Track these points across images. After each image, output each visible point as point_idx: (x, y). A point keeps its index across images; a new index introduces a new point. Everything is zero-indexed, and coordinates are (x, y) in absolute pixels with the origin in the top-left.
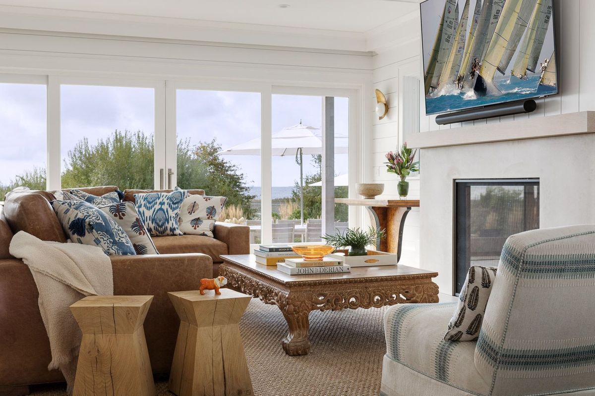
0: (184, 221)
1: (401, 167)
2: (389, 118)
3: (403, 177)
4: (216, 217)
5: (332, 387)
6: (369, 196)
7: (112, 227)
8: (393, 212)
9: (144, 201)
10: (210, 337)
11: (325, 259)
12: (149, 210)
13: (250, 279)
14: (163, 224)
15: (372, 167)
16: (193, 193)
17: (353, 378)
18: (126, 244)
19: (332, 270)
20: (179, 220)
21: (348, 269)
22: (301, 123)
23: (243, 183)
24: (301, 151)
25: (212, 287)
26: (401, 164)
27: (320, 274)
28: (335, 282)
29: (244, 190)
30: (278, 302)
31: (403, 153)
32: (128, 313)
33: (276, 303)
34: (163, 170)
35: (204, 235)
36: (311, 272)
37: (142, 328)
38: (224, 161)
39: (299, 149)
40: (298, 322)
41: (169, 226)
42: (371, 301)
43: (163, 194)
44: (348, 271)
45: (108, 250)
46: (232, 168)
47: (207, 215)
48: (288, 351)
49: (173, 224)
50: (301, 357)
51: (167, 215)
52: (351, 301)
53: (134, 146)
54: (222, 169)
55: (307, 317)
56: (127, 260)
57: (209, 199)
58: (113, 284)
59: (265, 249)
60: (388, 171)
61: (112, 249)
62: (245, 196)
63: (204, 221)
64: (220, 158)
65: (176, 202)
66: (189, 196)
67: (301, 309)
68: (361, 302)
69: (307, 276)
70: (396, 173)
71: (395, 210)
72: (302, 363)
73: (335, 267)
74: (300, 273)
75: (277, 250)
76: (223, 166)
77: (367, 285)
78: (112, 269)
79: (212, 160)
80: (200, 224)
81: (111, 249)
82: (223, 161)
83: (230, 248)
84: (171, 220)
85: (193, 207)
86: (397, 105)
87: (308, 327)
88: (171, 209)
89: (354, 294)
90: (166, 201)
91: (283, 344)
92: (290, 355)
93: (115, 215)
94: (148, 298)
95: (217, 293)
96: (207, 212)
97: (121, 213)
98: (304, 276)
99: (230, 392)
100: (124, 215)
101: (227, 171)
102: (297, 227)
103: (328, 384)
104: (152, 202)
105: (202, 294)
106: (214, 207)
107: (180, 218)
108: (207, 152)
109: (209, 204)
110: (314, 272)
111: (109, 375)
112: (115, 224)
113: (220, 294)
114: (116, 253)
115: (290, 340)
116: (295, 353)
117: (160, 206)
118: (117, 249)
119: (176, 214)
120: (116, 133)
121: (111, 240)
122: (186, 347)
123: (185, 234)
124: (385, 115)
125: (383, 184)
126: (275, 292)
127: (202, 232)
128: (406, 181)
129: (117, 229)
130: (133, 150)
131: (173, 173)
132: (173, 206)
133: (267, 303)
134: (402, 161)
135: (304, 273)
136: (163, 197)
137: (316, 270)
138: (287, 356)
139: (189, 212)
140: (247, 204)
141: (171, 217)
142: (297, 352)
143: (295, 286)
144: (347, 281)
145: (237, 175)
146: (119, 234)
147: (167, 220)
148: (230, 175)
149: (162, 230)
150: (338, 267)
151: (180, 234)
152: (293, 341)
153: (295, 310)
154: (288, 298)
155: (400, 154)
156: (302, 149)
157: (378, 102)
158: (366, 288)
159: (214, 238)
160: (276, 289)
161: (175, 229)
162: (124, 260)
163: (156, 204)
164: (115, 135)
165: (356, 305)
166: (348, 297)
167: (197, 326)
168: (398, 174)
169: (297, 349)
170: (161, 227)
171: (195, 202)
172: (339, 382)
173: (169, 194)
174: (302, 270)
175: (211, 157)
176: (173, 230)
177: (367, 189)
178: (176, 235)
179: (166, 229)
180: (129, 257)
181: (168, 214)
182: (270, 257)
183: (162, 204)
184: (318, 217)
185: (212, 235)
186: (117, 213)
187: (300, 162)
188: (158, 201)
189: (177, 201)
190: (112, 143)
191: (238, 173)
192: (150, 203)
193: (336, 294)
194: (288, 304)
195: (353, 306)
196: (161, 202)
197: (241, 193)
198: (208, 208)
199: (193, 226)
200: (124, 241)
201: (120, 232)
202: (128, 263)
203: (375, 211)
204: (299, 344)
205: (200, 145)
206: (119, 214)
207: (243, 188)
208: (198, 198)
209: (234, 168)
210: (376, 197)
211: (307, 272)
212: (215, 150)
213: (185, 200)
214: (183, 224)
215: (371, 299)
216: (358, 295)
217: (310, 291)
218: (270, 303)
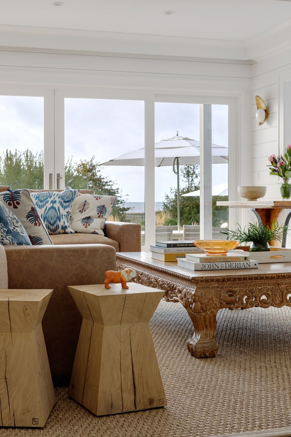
0: (75, 220)
1: (284, 170)
2: (270, 124)
3: (286, 179)
4: (106, 216)
5: (254, 396)
6: (251, 199)
7: (6, 215)
8: (276, 214)
9: (36, 199)
10: (118, 337)
11: (229, 255)
12: (41, 208)
13: (148, 276)
14: (55, 222)
15: (252, 171)
16: (83, 193)
17: (275, 385)
18: (21, 234)
19: (239, 266)
20: (71, 219)
21: (255, 265)
22: (177, 135)
23: (119, 197)
24: (178, 161)
25: (119, 280)
26: (284, 166)
27: (226, 270)
28: (245, 278)
29: (120, 203)
30: (182, 299)
31: (286, 156)
32: (25, 308)
33: (180, 300)
34: (52, 174)
35: (95, 233)
36: (217, 268)
37: (40, 326)
38: (102, 177)
39: (176, 159)
40: (205, 321)
41: (61, 224)
42: (284, 299)
43: (54, 193)
44: (255, 267)
45: (2, 239)
46: (109, 184)
47: (98, 214)
48: (193, 352)
49: (64, 222)
50: (209, 360)
51: (59, 214)
52: (261, 299)
53: (23, 164)
54: (99, 184)
55: (215, 316)
56: (24, 250)
57: (100, 198)
58: (7, 277)
59: (162, 245)
60: (271, 173)
61: (7, 239)
62: (121, 209)
63: (94, 219)
64: (98, 174)
65: (67, 201)
66: (79, 195)
67: (208, 308)
68: (273, 301)
69: (212, 271)
70: (279, 175)
71: (279, 212)
72: (211, 366)
73: (242, 263)
74: (204, 269)
75: (175, 246)
76: (101, 182)
77: (279, 281)
78: (6, 260)
79: (91, 176)
80: (91, 223)
81: (5, 239)
82: (100, 177)
83: (122, 246)
84: (62, 218)
85: (84, 206)
86: (278, 111)
87: (215, 327)
88: (63, 207)
89: (266, 291)
90: (58, 200)
91: (189, 345)
92: (196, 358)
93: (10, 204)
94: (46, 293)
95: (125, 287)
96: (98, 210)
97: (15, 202)
98: (209, 271)
99: (140, 402)
100: (18, 203)
101: (104, 186)
102: (174, 232)
103: (249, 392)
104: (44, 200)
105: (107, 288)
106: (104, 205)
107: (71, 217)
108: (87, 169)
109: (100, 203)
110: (220, 268)
111: (4, 380)
112: (10, 212)
113: (127, 288)
114: (10, 244)
115: (196, 341)
116: (203, 355)
117: (52, 204)
118: (12, 239)
119: (67, 213)
120: (7, 152)
121: (5, 229)
122: (89, 349)
123: (76, 232)
124: (265, 120)
125: (266, 187)
126: (179, 289)
127: (93, 231)
128: (289, 183)
129: (11, 218)
130: (22, 167)
131: (62, 178)
132: (64, 204)
133: (168, 301)
134: (285, 163)
135: (209, 269)
136: (54, 195)
137: (220, 265)
138: (194, 358)
139: (80, 211)
140: (123, 215)
141: (62, 215)
142: (204, 354)
143: (202, 281)
144: (258, 277)
145: (113, 190)
146: (13, 223)
147: (59, 218)
148: (107, 189)
149: (54, 228)
150: (245, 262)
151: (71, 233)
152: (200, 342)
153: (202, 309)
154: (194, 295)
155: (283, 157)
156: (179, 159)
157: (258, 108)
158: (278, 285)
159: (105, 236)
160: (179, 285)
161: (66, 227)
162: (19, 250)
163: (48, 202)
164: (6, 154)
165: (268, 304)
166: (260, 295)
167: (103, 324)
168: (281, 176)
169: (204, 350)
170: (53, 225)
171: (86, 201)
172: (261, 391)
173: (60, 193)
174: (207, 265)
175: (90, 174)
176: (64, 228)
177: (250, 192)
178: (67, 233)
179: (58, 227)
180: (24, 247)
181: (59, 212)
182: (168, 252)
183: (54, 202)
184: (192, 223)
185: (103, 233)
186: (11, 202)
187: (176, 171)
188: (50, 200)
189: (68, 199)
190: (3, 161)
191: (114, 188)
192: (41, 201)
193: (246, 291)
194: (194, 301)
195: (264, 304)
196: (52, 200)
197: (117, 206)
198: (98, 207)
199: (84, 225)
200: (19, 230)
201: (15, 221)
202: (24, 253)
203: (259, 213)
204: (207, 345)
205: (80, 163)
206: (14, 203)
207: (119, 201)
208: (89, 197)
209: (110, 183)
210: (258, 199)
211: (212, 268)
212: (94, 167)
213: (76, 199)
214: (74, 223)
215: (284, 297)
216: (270, 293)
217: (218, 287)
218: (172, 301)
